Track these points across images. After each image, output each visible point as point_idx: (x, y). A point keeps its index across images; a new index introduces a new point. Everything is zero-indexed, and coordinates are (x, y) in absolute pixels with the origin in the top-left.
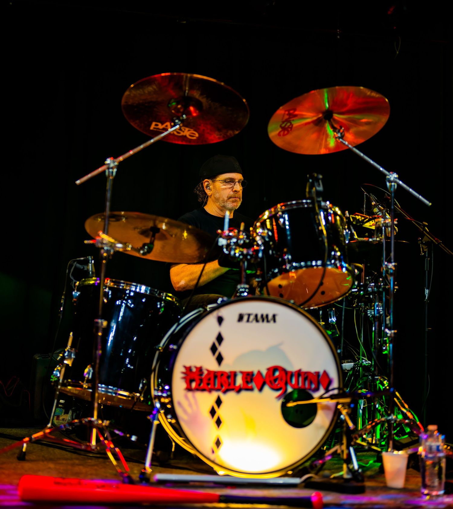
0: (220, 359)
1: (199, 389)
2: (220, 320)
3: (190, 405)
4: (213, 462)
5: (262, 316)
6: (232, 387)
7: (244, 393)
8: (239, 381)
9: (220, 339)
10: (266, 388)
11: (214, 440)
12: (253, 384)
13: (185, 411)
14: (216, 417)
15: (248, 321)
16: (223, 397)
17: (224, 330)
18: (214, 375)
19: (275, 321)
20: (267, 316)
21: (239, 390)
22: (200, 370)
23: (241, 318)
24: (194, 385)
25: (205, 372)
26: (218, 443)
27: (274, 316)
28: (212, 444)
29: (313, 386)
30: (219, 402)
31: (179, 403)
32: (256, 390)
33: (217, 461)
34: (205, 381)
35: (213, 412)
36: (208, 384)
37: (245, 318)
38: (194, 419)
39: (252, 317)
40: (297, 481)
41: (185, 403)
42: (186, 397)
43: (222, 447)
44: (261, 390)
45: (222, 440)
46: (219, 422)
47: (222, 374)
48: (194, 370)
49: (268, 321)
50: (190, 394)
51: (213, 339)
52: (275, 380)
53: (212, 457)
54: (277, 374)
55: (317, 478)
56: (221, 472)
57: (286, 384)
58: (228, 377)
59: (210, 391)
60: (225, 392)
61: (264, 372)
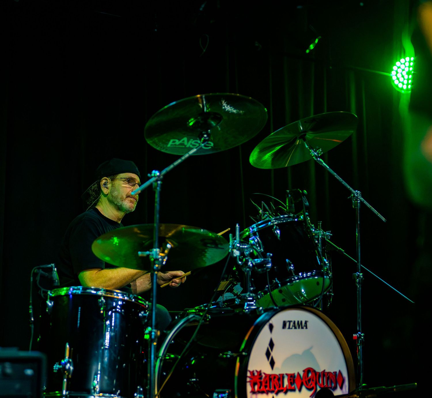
0: (272, 363)
1: (260, 391)
2: (271, 327)
5: (298, 322)
6: (281, 388)
7: (290, 394)
8: (286, 383)
9: (271, 344)
10: (304, 388)
12: (295, 386)
15: (289, 328)
17: (274, 336)
19: (306, 328)
20: (301, 322)
21: (286, 391)
22: (260, 373)
23: (284, 325)
24: (256, 388)
25: (264, 376)
27: (306, 322)
29: (333, 385)
32: (297, 391)
34: (264, 384)
36: (266, 387)
37: (287, 325)
39: (292, 324)
44: (300, 390)
47: (275, 376)
48: (256, 374)
49: (302, 328)
50: (254, 396)
51: (267, 345)
52: (309, 380)
54: (310, 375)
57: (316, 384)
58: (279, 379)
59: (267, 393)
60: (277, 393)
61: (302, 374)
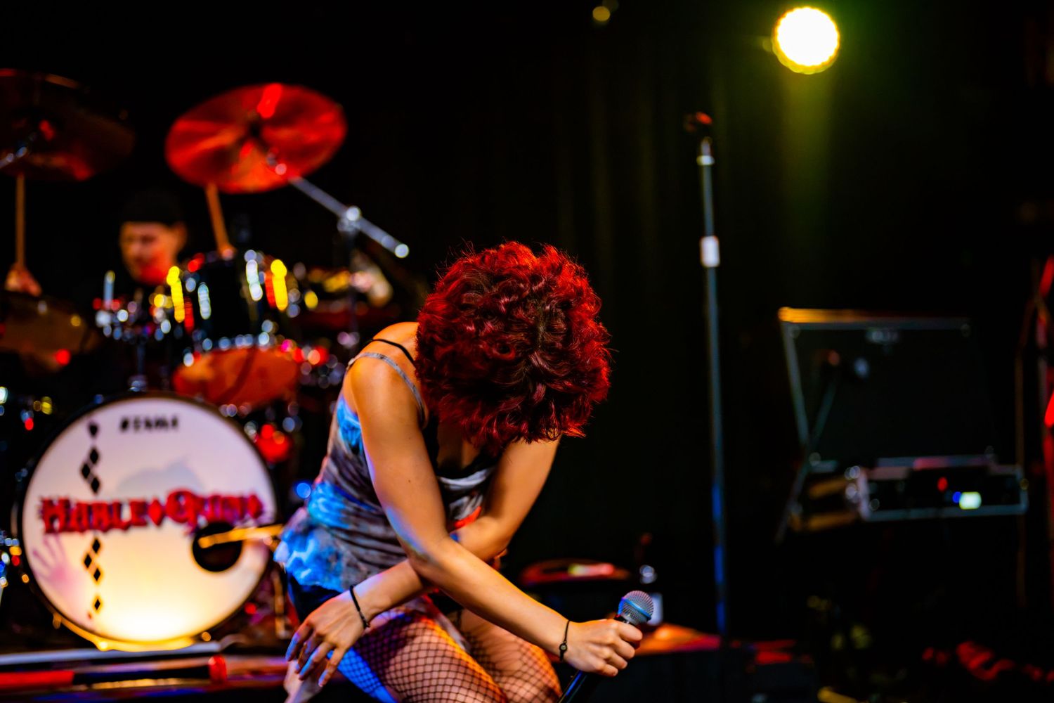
0: (95, 485)
1: (67, 529)
2: (94, 430)
3: (52, 553)
4: (92, 632)
5: (156, 419)
6: (115, 523)
7: (135, 533)
8: (126, 514)
9: (94, 456)
10: (168, 521)
11: (92, 601)
12: (148, 518)
13: (44, 563)
14: (92, 569)
15: (136, 429)
16: (103, 538)
17: (101, 443)
18: (89, 509)
20: (164, 419)
21: (125, 527)
22: (65, 503)
23: (125, 425)
24: (57, 525)
25: (74, 506)
26: (97, 605)
27: (174, 420)
28: (89, 606)
29: (236, 514)
30: (96, 546)
31: (36, 553)
32: (152, 525)
33: (99, 630)
34: (75, 517)
35: (88, 561)
36: (79, 521)
37: (131, 425)
38: (59, 574)
40: (214, 647)
41: (44, 551)
42: (46, 543)
43: (102, 608)
44: (159, 524)
45: (103, 600)
46: (97, 575)
47: (100, 506)
48: (56, 504)
49: (165, 429)
50: (52, 539)
51: (82, 456)
52: (181, 510)
53: (88, 624)
54: (182, 501)
55: (242, 640)
56: (103, 645)
57: (196, 514)
58: (109, 510)
59: (82, 530)
60: (105, 530)
61: (163, 499)
